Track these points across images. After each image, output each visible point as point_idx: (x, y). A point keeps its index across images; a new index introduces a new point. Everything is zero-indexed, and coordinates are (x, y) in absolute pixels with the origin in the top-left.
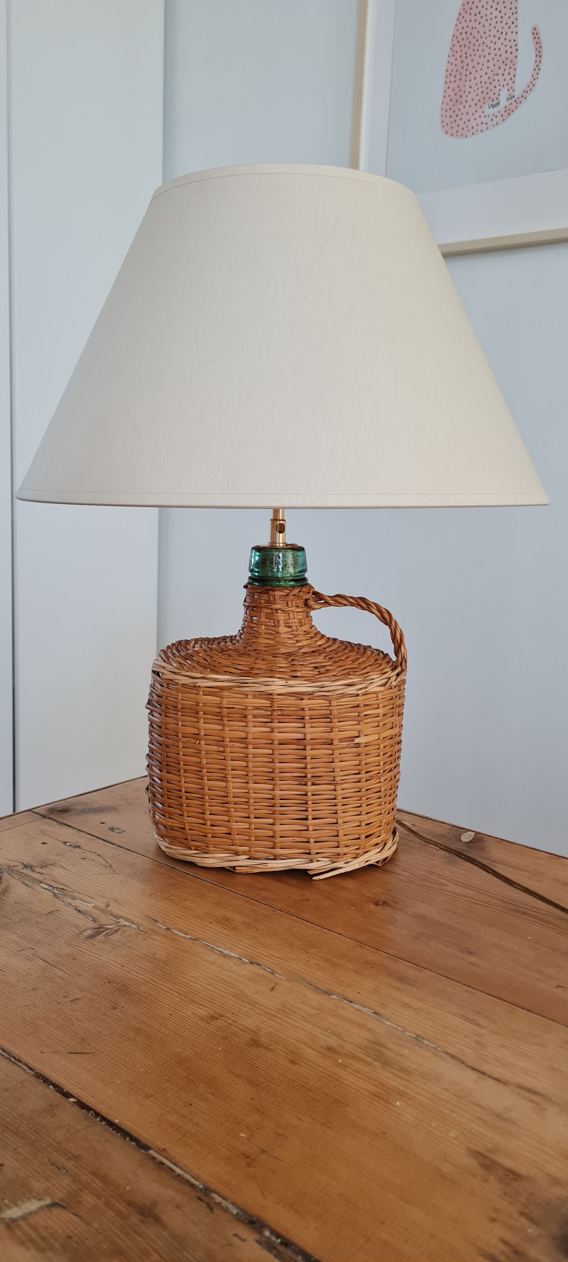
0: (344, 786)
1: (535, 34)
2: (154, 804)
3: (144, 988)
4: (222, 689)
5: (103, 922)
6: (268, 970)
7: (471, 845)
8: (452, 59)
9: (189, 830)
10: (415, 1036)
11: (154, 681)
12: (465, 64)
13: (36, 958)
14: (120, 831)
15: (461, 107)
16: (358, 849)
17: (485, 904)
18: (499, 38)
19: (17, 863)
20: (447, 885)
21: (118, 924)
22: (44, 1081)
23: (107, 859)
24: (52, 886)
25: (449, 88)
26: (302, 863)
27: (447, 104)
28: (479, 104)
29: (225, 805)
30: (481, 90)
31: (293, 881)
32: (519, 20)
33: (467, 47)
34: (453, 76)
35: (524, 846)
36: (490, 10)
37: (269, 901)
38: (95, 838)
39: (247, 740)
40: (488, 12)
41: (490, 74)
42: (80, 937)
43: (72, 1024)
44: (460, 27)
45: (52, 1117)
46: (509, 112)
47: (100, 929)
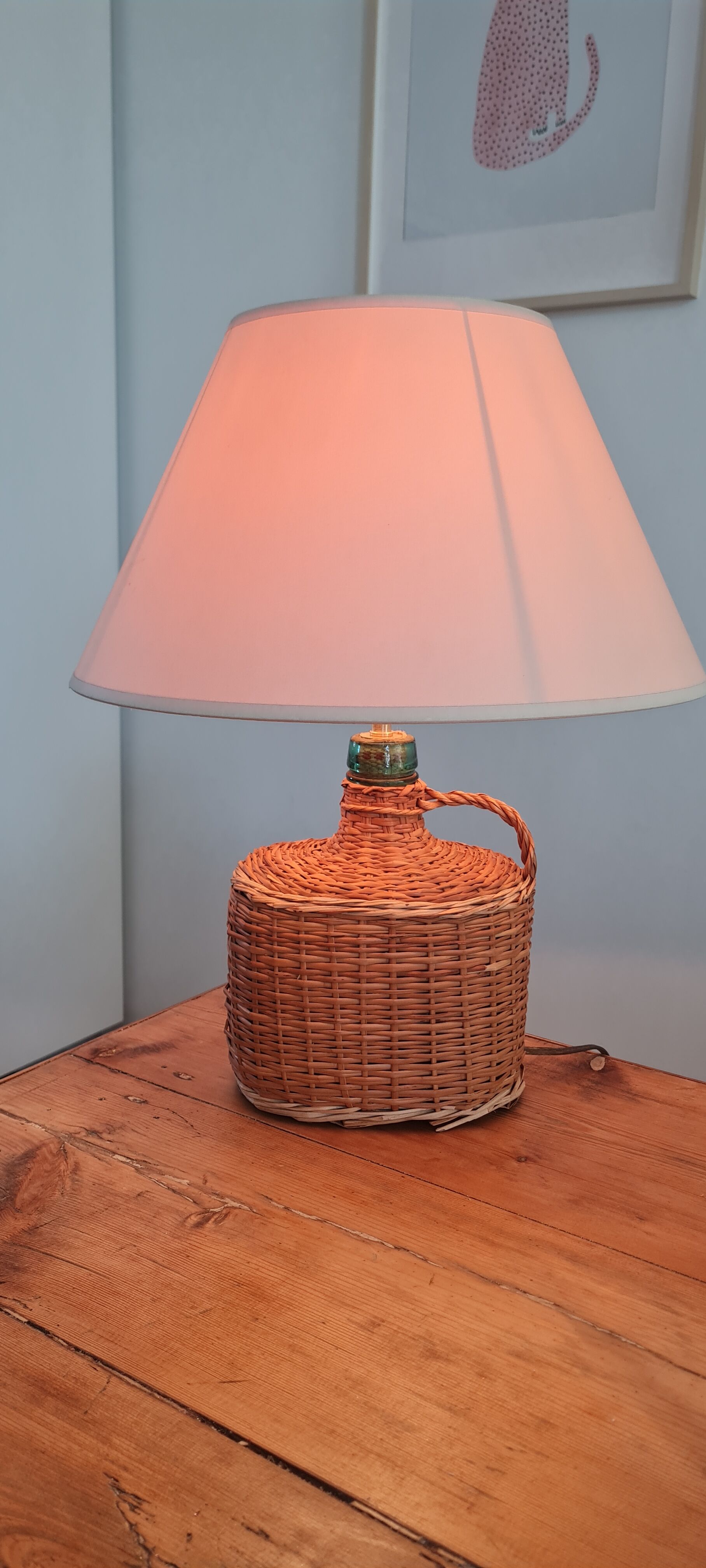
0: (473, 1022)
1: (590, 44)
2: (241, 1049)
3: (283, 1291)
4: (328, 915)
5: (207, 1205)
6: (419, 1256)
7: (605, 1075)
8: (487, 70)
9: (288, 1079)
10: (608, 1332)
11: (238, 901)
12: (502, 77)
13: (142, 1258)
14: (188, 1077)
15: (499, 130)
16: (488, 1093)
17: (641, 1153)
18: (545, 47)
19: (78, 1130)
20: (591, 1130)
21: (226, 1205)
22: (203, 1421)
23: (185, 1118)
24: (130, 1158)
25: (483, 106)
26: (423, 1112)
27: (481, 126)
28: (521, 129)
29: (333, 1049)
30: (523, 110)
31: (415, 1136)
32: (570, 25)
33: (505, 56)
34: (487, 91)
35: (665, 1073)
36: (533, 11)
37: (394, 1164)
38: (162, 1088)
39: (359, 973)
40: (531, 13)
41: (534, 91)
42: (185, 1226)
43: (213, 1344)
44: (496, 30)
45: (227, 1468)
46: (558, 140)
47: (206, 1214)
